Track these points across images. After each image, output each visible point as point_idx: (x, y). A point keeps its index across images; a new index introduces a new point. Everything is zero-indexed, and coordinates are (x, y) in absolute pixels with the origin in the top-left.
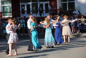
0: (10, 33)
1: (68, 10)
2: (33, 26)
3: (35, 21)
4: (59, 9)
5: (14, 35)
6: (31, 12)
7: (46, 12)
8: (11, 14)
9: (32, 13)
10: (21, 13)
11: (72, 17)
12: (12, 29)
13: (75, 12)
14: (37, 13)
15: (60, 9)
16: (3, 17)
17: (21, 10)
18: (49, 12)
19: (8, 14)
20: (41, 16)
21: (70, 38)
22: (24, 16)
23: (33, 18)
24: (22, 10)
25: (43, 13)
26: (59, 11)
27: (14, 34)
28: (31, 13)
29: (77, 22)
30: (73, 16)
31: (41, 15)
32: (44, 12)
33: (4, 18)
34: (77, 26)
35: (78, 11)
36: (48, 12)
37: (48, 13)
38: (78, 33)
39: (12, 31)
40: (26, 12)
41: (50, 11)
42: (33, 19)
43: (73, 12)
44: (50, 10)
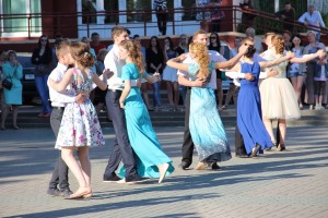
0: (66, 104)
1: (280, 7)
2: (131, 78)
3: (136, 56)
4: (242, 6)
5: (82, 113)
6: (120, 17)
7: (184, 19)
8: (37, 22)
9: (128, 21)
10: (80, 20)
11: (296, 38)
12: (74, 86)
13: (309, 18)
14: (149, 20)
15: (245, 4)
16: (4, 35)
17: (80, 9)
18: (198, 16)
19: (25, 22)
20: (164, 34)
21: (287, 129)
22: (91, 32)
23: (130, 43)
24: (83, 6)
25: (172, 19)
26: (239, 15)
27: (83, 107)
28: (123, 19)
29: (318, 62)
30: (298, 36)
31: (163, 30)
32: (178, 16)
33: (7, 39)
34: (317, 79)
35: (322, 14)
36: (194, 19)
37: (194, 22)
38: (319, 107)
39: (72, 94)
40: (103, 18)
41: (203, 12)
42: (127, 48)
43: (301, 20)
44: (203, 10)
